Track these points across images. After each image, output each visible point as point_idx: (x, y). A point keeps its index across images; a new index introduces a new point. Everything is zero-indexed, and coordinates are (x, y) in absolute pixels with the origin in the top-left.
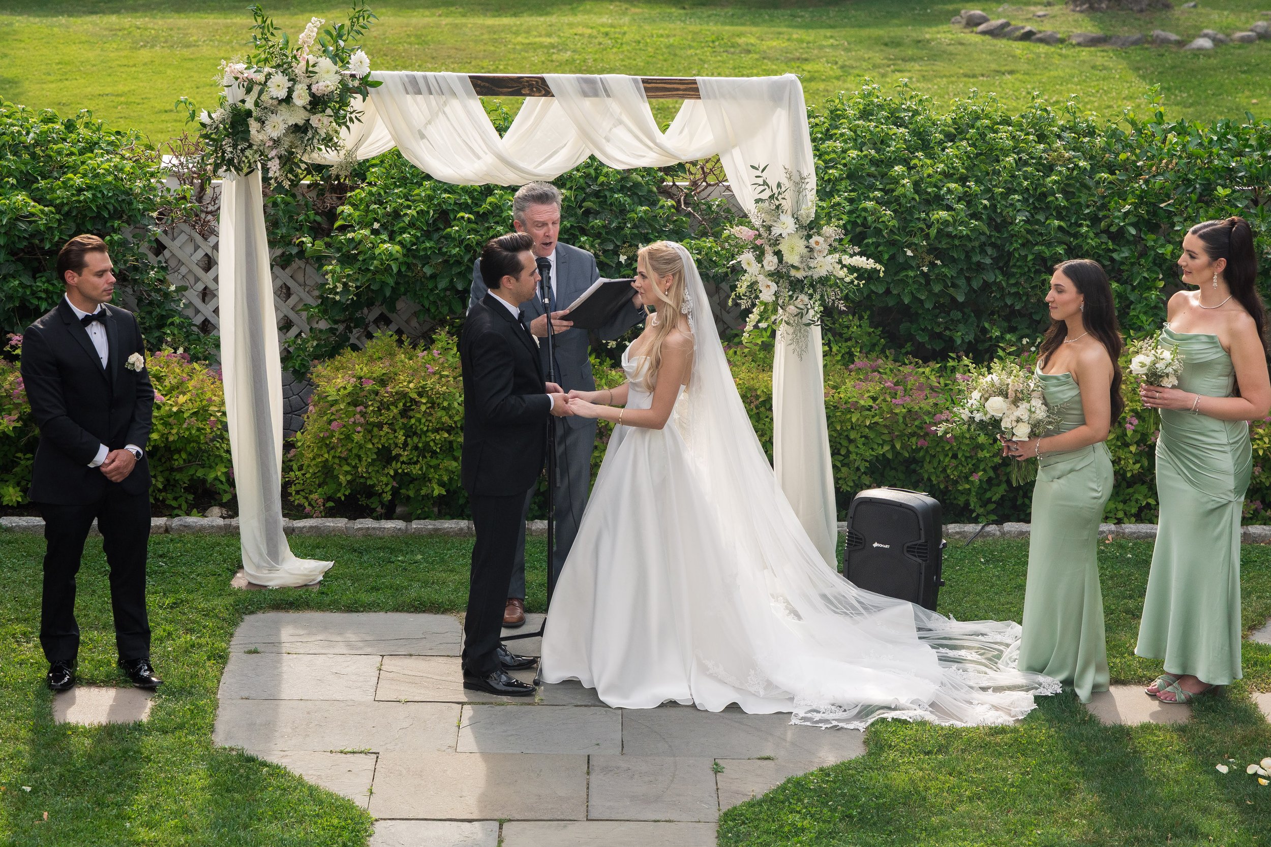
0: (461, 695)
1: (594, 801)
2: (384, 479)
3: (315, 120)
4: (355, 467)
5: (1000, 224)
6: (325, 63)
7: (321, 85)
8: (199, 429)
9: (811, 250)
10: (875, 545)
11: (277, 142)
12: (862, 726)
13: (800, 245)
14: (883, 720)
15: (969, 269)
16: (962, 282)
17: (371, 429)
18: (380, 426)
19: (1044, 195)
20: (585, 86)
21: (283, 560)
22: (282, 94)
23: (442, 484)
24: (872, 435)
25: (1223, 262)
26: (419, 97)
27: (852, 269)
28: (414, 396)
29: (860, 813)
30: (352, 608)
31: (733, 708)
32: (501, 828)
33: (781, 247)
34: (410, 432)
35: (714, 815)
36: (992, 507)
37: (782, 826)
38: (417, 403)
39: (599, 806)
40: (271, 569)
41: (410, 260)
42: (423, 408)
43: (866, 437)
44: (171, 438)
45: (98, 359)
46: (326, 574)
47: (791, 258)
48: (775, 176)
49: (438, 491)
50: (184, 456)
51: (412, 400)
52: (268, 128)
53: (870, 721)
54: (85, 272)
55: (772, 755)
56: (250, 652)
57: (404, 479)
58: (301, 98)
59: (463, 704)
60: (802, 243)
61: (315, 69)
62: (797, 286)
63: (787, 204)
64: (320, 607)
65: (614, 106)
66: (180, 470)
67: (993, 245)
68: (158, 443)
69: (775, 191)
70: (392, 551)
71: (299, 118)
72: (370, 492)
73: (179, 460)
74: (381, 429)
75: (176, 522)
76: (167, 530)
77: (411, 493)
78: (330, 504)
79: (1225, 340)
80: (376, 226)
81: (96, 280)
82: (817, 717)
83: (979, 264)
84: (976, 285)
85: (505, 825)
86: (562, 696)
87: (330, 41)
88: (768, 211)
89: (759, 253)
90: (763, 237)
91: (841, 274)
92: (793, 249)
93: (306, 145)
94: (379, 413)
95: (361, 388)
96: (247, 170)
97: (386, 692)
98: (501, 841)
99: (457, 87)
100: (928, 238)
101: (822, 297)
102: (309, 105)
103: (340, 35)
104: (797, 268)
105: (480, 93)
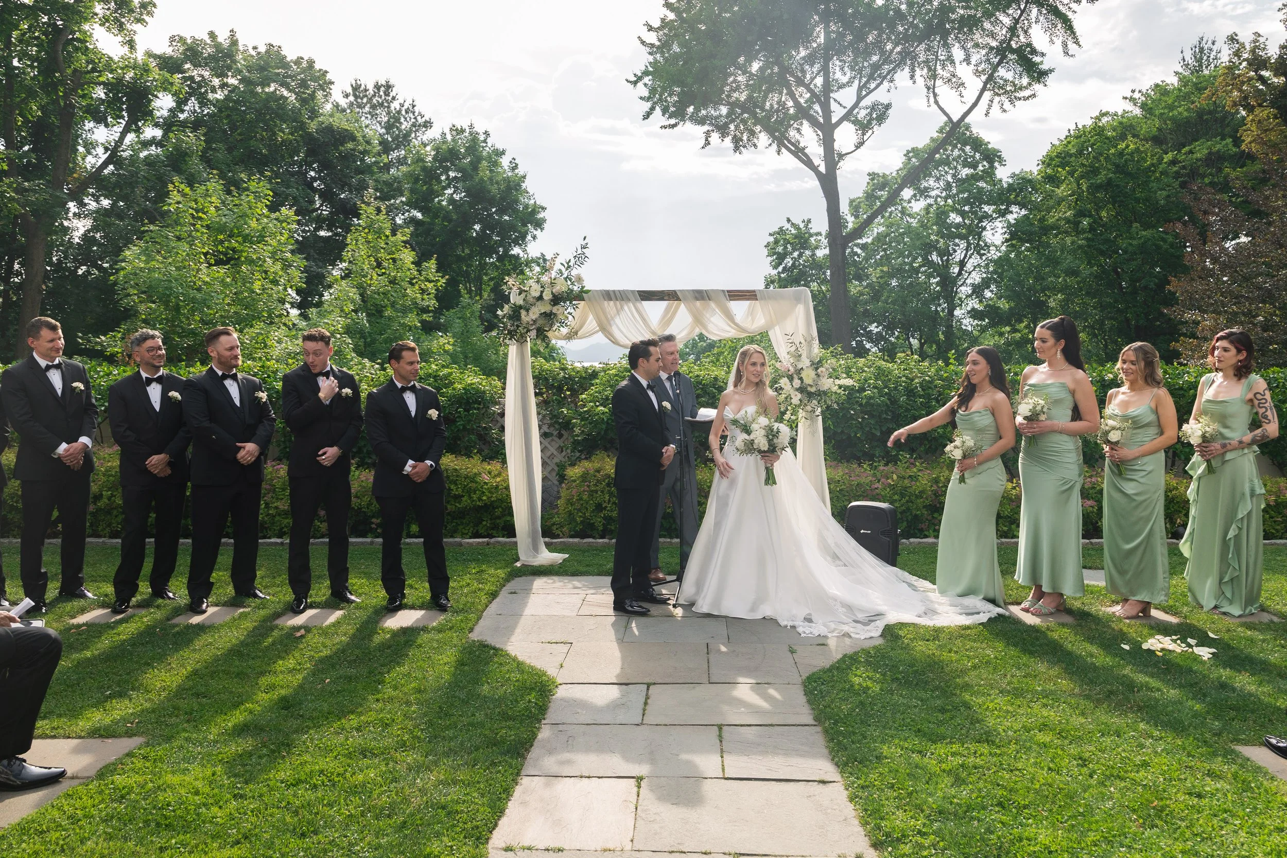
1: (713, 670)
2: (599, 520)
3: (555, 310)
4: (585, 514)
5: (894, 401)
6: (561, 281)
7: (558, 288)
10: (863, 532)
11: (535, 321)
13: (812, 373)
16: (878, 427)
17: (592, 493)
18: (596, 492)
19: (912, 390)
20: (697, 294)
21: (541, 552)
22: (537, 294)
25: (1063, 342)
26: (612, 304)
27: (840, 387)
29: (904, 677)
30: (575, 574)
32: (648, 689)
33: (802, 376)
35: (798, 680)
39: (717, 674)
40: (535, 557)
44: (493, 499)
46: (564, 560)
47: (808, 381)
48: (798, 338)
50: (500, 509)
52: (531, 313)
56: (511, 593)
57: (609, 520)
58: (547, 296)
60: (814, 373)
61: (556, 282)
62: (810, 395)
63: (804, 354)
64: (557, 574)
65: (712, 304)
66: (499, 518)
67: (891, 411)
68: (487, 502)
69: (798, 346)
70: (601, 551)
71: (547, 308)
72: (592, 526)
73: (498, 512)
75: (493, 540)
76: (488, 544)
78: (573, 534)
79: (1071, 386)
80: (598, 404)
81: (409, 367)
83: (885, 419)
84: (884, 429)
85: (651, 687)
87: (563, 270)
88: (795, 356)
89: (791, 378)
90: (792, 369)
91: (835, 389)
92: (809, 376)
93: (551, 325)
94: (596, 485)
95: (588, 474)
96: (521, 341)
97: (585, 611)
98: (647, 698)
99: (631, 296)
100: (861, 405)
101: (825, 401)
102: (552, 300)
103: (569, 267)
104: (811, 386)
105: (642, 300)
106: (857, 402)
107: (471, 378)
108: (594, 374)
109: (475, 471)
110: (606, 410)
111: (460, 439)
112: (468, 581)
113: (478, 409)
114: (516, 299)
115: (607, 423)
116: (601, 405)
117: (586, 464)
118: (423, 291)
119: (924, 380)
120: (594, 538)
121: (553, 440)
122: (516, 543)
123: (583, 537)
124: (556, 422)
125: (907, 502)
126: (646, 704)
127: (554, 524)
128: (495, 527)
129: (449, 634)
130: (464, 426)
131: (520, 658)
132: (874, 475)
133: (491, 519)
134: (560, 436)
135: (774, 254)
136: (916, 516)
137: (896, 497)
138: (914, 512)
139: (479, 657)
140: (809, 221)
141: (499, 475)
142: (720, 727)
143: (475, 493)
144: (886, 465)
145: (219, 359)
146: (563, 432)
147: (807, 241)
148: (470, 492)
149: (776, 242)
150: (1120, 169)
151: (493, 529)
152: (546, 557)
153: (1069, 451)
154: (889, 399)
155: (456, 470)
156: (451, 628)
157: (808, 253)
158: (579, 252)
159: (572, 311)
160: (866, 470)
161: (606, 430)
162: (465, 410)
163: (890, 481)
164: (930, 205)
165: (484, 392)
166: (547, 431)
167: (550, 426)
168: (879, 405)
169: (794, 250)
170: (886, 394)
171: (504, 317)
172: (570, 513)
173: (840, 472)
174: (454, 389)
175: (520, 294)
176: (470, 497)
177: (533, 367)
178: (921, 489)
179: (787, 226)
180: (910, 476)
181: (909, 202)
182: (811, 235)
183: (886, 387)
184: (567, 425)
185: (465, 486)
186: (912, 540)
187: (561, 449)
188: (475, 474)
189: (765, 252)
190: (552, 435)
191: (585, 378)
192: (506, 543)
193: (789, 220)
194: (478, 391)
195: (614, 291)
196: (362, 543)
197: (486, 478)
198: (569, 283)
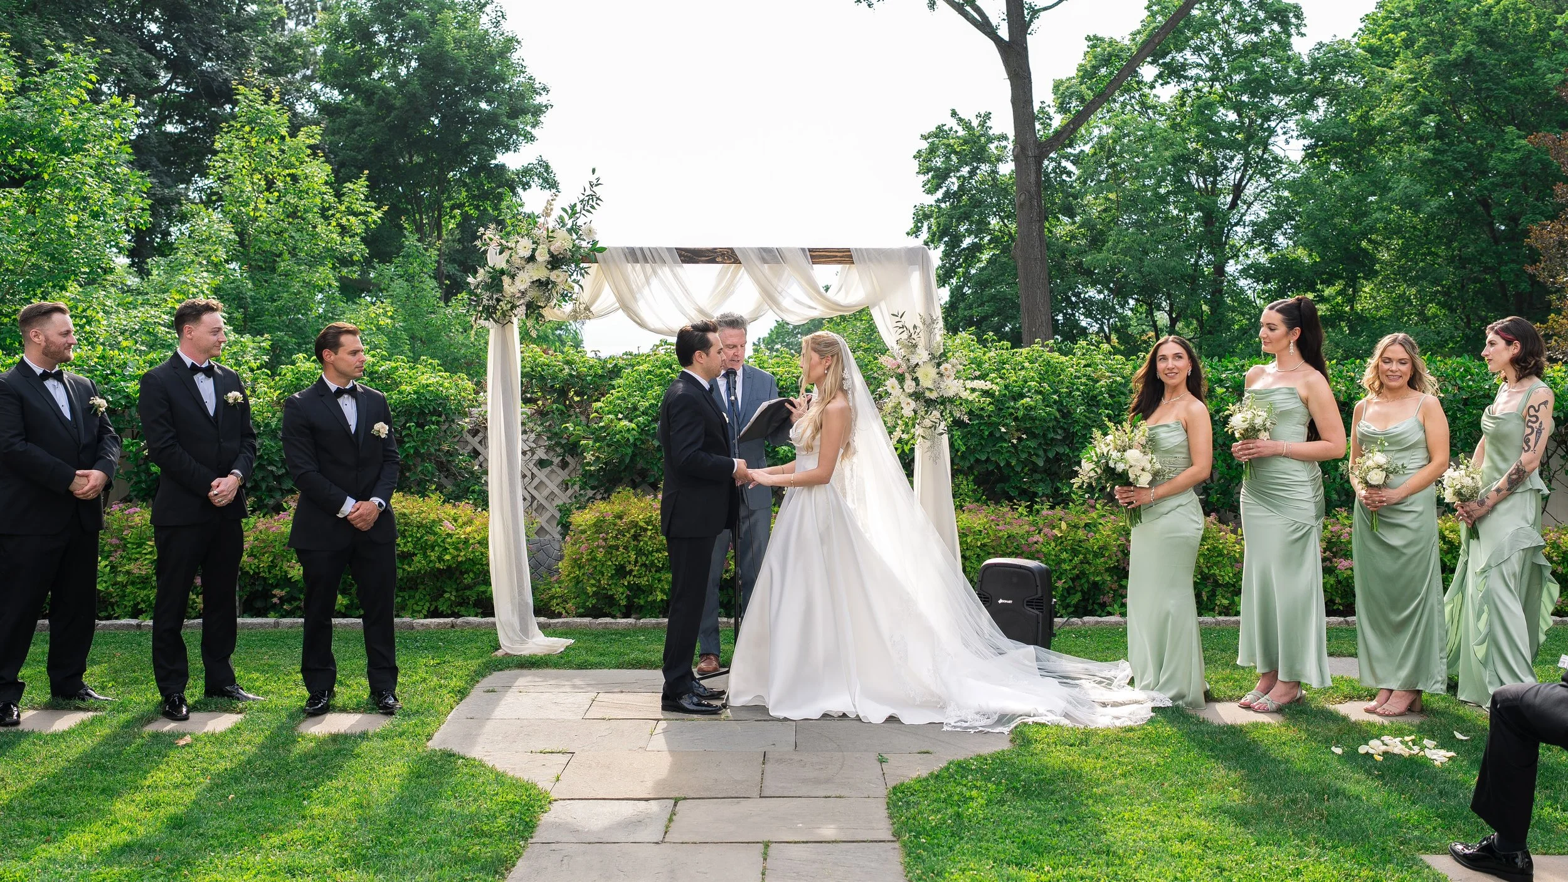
0: (659, 713)
1: (767, 782)
2: (621, 590)
4: (599, 581)
5: (1066, 414)
6: (562, 233)
7: (558, 244)
8: (482, 554)
9: (941, 375)
10: (1000, 601)
11: (523, 293)
12: (1006, 730)
13: (932, 372)
14: (1025, 724)
15: (1047, 444)
16: (1041, 453)
17: (610, 549)
18: (617, 548)
19: (1096, 396)
20: (764, 254)
21: (533, 637)
22: (528, 254)
23: (663, 591)
24: (982, 554)
25: (1297, 331)
26: (638, 266)
27: (973, 390)
28: (642, 524)
29: (1024, 786)
30: (582, 666)
31: (892, 719)
32: (675, 805)
33: (917, 375)
34: (640, 552)
35: (883, 792)
36: (1071, 609)
37: (950, 796)
38: (646, 530)
39: (770, 788)
40: (523, 642)
41: (643, 437)
42: (649, 533)
43: (978, 555)
44: (460, 559)
45: (349, 426)
46: (567, 647)
47: (926, 382)
48: (912, 320)
49: (660, 596)
50: (471, 575)
51: (641, 528)
52: (517, 280)
53: (1013, 725)
54: (341, 351)
55: (930, 750)
56: (488, 691)
57: (636, 590)
58: (542, 256)
59: (658, 720)
60: (935, 370)
61: (554, 235)
62: (930, 403)
63: (922, 343)
64: (556, 666)
65: (787, 269)
66: (469, 587)
67: (1061, 428)
68: (451, 562)
69: (912, 331)
70: (622, 634)
71: (541, 273)
72: (611, 600)
73: (468, 579)
74: (617, 549)
75: (460, 620)
76: (453, 625)
77: (642, 602)
78: (581, 610)
79: (1303, 393)
80: (620, 416)
81: (351, 358)
82: (966, 725)
83: (1052, 439)
84: (1051, 455)
85: (680, 802)
86: (743, 715)
87: (566, 217)
88: (908, 347)
89: (901, 379)
90: (904, 367)
91: (965, 395)
92: (927, 376)
93: (548, 299)
94: (616, 538)
95: (604, 521)
96: (504, 321)
97: (594, 713)
98: (673, 813)
99: (666, 256)
100: (1016, 419)
101: (951, 412)
102: (549, 263)
103: (574, 213)
104: (930, 390)
105: (684, 262)
106: (1012, 414)
107: (426, 376)
108: (616, 372)
109: (432, 516)
110: (633, 425)
111: (409, 470)
112: (424, 675)
113: (438, 423)
114: (495, 260)
115: (635, 445)
116: (626, 417)
117: (602, 506)
118: (344, 230)
119: (1115, 381)
120: (614, 617)
121: (552, 471)
122: (494, 624)
123: (596, 617)
124: (558, 444)
125: (1082, 562)
126: (671, 820)
127: (553, 597)
128: (463, 602)
129: (399, 741)
130: (416, 449)
131: (500, 768)
132: (1034, 524)
133: (457, 591)
134: (564, 465)
135: (929, 170)
136: (1095, 584)
137: (1064, 555)
138: (1092, 578)
139: (441, 767)
140: (988, 116)
141: (469, 522)
142: (767, 845)
143: (433, 550)
144: (1052, 508)
145: (46, 347)
146: (569, 459)
147: (983, 149)
148: (425, 548)
149: (933, 150)
150: (1486, 37)
151: (461, 604)
152: (540, 643)
153: (1302, 484)
154: (1059, 410)
155: (405, 514)
156: (401, 735)
157: (985, 168)
158: (588, 192)
159: (579, 277)
160: (1022, 514)
161: (634, 455)
162: (418, 425)
163: (1056, 532)
164: (1186, 91)
165: (447, 398)
166: (544, 457)
167: (549, 449)
168: (1044, 420)
169: (962, 162)
170: (1055, 402)
171: (477, 287)
172: (578, 581)
173: (980, 519)
174: (400, 393)
175: (500, 253)
176: (425, 556)
177: (523, 360)
178: (1101, 543)
179: (952, 123)
180: (1087, 525)
181: (1152, 87)
182: (990, 140)
183: (1055, 392)
184: (573, 449)
185: (419, 539)
186: (1086, 619)
187: (565, 486)
188: (434, 521)
189: (915, 165)
190: (551, 463)
191: (601, 377)
192: (479, 625)
193: (954, 114)
194: (437, 396)
195: (641, 249)
196: (261, 625)
197: (448, 527)
198: (575, 236)
